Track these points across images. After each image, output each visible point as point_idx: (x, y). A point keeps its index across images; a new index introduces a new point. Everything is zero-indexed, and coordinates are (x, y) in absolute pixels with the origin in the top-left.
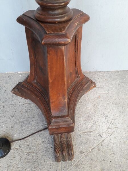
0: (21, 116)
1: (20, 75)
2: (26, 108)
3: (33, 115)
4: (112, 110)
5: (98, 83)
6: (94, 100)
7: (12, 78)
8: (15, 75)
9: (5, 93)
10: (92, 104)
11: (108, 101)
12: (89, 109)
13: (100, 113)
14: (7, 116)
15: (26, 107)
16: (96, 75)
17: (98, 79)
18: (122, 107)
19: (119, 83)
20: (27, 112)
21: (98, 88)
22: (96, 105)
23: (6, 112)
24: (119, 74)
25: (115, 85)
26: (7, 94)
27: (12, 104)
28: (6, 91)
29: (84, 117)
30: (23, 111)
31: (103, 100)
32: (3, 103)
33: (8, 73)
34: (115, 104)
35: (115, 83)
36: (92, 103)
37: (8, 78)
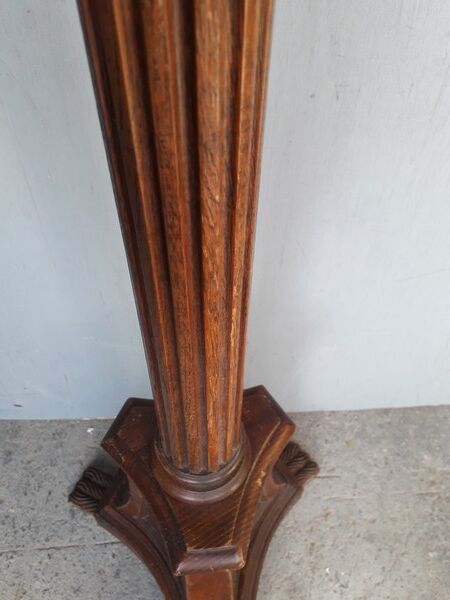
0: (103, 589)
1: (90, 430)
2: (114, 561)
3: (136, 585)
4: (363, 561)
5: (325, 460)
6: (312, 528)
7: (66, 440)
8: (73, 426)
9: (48, 500)
10: (306, 540)
11: (352, 528)
12: (296, 559)
13: (327, 574)
14: (62, 590)
15: (114, 556)
16: (320, 427)
17: (326, 441)
18: (391, 552)
19: (386, 458)
20: (117, 573)
21: (324, 477)
22: (318, 544)
23: (57, 575)
24: (388, 420)
25: (376, 465)
26: (57, 506)
27: (73, 544)
28: (50, 493)
29: (282, 589)
30: (107, 570)
31: (337, 523)
32: (47, 540)
33: (51, 421)
34: (370, 538)
35: (375, 456)
36: (304, 538)
37: (55, 442)
